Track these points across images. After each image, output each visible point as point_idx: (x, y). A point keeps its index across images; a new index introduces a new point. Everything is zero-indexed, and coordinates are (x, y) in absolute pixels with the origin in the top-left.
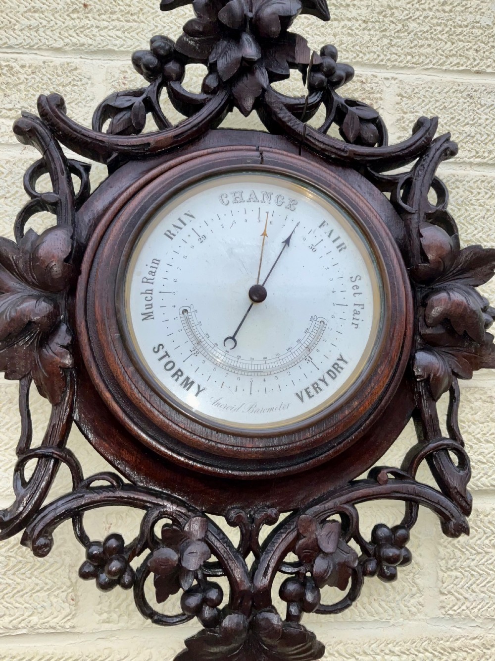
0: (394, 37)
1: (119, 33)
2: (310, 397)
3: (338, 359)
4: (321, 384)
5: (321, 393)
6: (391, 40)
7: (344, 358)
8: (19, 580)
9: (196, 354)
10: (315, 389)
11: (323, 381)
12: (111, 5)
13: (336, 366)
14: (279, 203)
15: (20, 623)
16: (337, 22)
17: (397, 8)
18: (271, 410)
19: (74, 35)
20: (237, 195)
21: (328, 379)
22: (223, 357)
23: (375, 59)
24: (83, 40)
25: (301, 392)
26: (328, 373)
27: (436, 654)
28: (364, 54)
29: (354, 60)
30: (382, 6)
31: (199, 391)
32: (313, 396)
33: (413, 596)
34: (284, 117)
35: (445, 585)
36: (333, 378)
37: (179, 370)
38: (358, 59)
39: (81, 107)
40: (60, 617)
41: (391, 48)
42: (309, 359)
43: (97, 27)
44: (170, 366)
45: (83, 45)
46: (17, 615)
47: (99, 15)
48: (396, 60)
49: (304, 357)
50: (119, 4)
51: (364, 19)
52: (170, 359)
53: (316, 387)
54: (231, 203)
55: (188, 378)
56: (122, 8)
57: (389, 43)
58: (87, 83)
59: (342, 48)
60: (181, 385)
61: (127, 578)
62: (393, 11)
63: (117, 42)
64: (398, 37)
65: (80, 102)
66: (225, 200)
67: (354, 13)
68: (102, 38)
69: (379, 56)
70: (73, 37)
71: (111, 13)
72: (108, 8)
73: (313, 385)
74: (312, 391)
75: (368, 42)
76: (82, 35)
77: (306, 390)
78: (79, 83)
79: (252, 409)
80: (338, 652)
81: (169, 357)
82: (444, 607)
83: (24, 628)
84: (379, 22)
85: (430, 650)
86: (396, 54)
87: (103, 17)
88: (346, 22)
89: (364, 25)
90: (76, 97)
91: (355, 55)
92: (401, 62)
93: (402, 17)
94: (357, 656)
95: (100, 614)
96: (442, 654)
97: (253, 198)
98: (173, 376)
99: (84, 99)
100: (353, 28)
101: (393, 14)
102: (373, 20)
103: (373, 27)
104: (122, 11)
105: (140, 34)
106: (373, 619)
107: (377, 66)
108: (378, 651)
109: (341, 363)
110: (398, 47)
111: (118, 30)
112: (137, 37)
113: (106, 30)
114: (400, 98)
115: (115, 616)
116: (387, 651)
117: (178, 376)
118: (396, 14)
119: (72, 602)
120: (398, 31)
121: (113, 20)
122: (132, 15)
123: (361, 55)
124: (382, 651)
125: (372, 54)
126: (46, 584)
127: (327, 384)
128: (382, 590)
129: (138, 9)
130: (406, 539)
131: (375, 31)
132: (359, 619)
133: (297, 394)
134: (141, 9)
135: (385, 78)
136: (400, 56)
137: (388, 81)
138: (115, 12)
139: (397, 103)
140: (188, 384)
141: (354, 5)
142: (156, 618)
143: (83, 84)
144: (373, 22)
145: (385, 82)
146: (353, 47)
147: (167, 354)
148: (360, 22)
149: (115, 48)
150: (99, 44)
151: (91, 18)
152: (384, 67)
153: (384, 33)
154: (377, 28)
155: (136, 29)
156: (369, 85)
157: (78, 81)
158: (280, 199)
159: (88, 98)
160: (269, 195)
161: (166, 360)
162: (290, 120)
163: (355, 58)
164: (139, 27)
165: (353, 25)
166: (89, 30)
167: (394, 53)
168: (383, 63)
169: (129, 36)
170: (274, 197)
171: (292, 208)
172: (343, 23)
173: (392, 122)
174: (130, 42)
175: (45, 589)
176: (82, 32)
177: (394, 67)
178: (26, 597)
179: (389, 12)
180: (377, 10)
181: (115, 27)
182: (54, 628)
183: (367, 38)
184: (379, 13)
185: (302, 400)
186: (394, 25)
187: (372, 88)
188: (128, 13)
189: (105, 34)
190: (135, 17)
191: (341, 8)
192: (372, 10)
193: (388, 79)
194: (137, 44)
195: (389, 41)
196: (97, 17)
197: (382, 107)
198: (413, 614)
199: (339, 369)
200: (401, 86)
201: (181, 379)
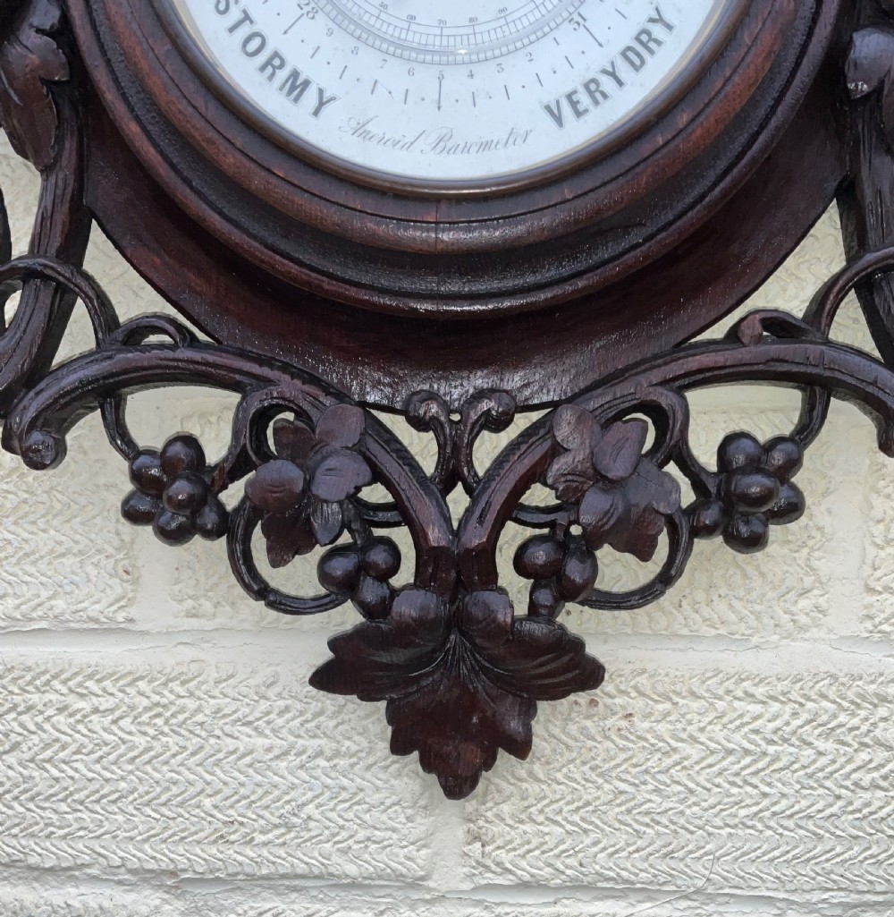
2: (579, 114)
3: (652, 20)
4: (607, 84)
5: (606, 105)
7: (667, 17)
8: (26, 535)
9: (311, 15)
10: (590, 93)
11: (613, 75)
13: (644, 38)
15: (34, 609)
18: (485, 146)
21: (624, 70)
22: (373, 19)
25: (558, 102)
26: (624, 54)
27: (846, 704)
31: (321, 104)
32: (586, 111)
33: (805, 592)
35: (878, 574)
36: (637, 69)
37: (276, 54)
40: (105, 602)
42: (579, 22)
44: (254, 44)
46: (28, 595)
49: (565, 14)
52: (255, 28)
53: (592, 88)
55: (295, 74)
60: (281, 89)
61: (210, 518)
73: (586, 86)
74: (584, 100)
77: (569, 97)
79: (442, 144)
80: (635, 688)
81: (252, 22)
82: (870, 617)
83: (41, 618)
85: (832, 696)
94: (676, 699)
95: (180, 601)
96: (858, 706)
98: (263, 68)
106: (713, 632)
108: (721, 692)
109: (658, 31)
115: (207, 606)
116: (740, 694)
117: (274, 67)
119: (125, 577)
124: (728, 692)
126: (76, 542)
127: (620, 83)
128: (738, 579)
130: (794, 464)
132: (685, 631)
133: (548, 108)
140: (296, 86)
142: (272, 598)
147: (247, 17)
161: (245, 30)
175: (75, 551)
178: (42, 565)
182: (96, 621)
185: (559, 120)
198: (803, 629)
199: (652, 45)
201: (282, 75)
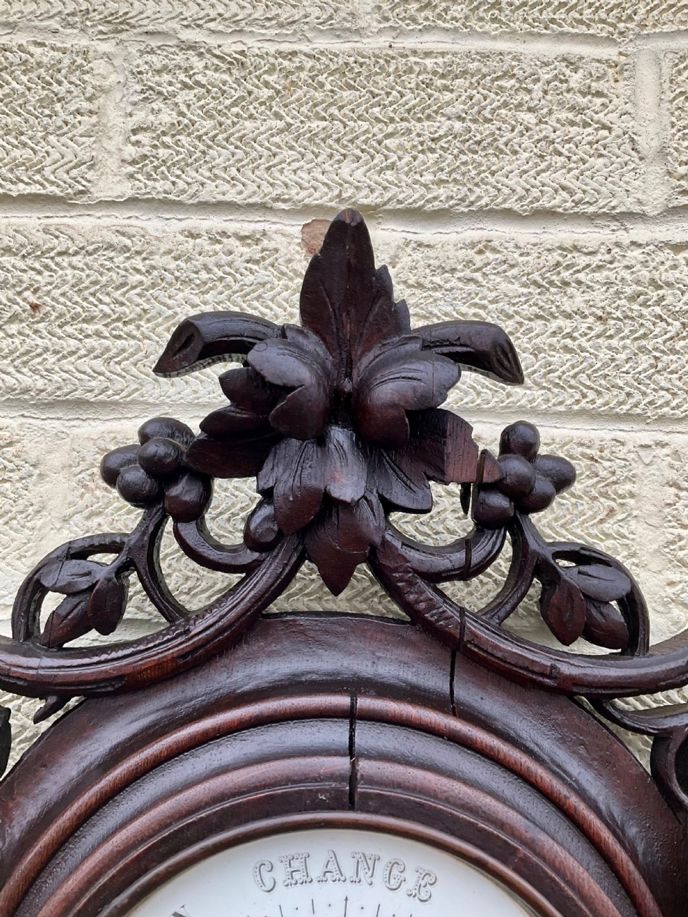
0: (663, 352)
1: (98, 364)
6: (656, 358)
12: (85, 304)
14: (394, 883)
16: (541, 322)
17: (669, 285)
19: (11, 369)
20: (296, 864)
23: (620, 403)
24: (27, 380)
28: (599, 393)
29: (576, 407)
30: (638, 283)
34: (417, 602)
38: (583, 403)
39: (16, 531)
41: (656, 376)
43: (56, 352)
45: (26, 391)
47: (60, 327)
48: (667, 404)
50: (100, 301)
51: (600, 313)
54: (280, 886)
56: (106, 309)
57: (652, 366)
58: (31, 476)
59: (551, 382)
62: (661, 292)
63: (93, 383)
64: (673, 351)
65: (15, 518)
66: (267, 877)
67: (579, 300)
68: (66, 376)
69: (629, 395)
70: (8, 374)
71: (84, 321)
72: (79, 309)
75: (606, 365)
76: (25, 370)
78: (15, 476)
84: (632, 318)
86: (667, 390)
87: (68, 328)
88: (561, 322)
89: (599, 328)
90: (7, 507)
91: (578, 396)
92: (678, 407)
93: (680, 304)
97: (333, 873)
99: (21, 512)
100: (575, 334)
101: (662, 298)
102: (619, 314)
103: (619, 330)
104: (106, 316)
105: (139, 364)
107: (627, 417)
110: (672, 372)
111: (96, 357)
112: (134, 370)
113: (72, 359)
114: (673, 490)
118: (669, 300)
120: (671, 338)
121: (87, 336)
122: (125, 323)
123: (591, 395)
125: (616, 391)
129: (138, 310)
131: (623, 338)
134: (145, 311)
135: (641, 446)
136: (674, 394)
137: (648, 451)
138: (93, 318)
139: (669, 505)
141: (579, 283)
143: (22, 478)
144: (618, 319)
145: (642, 453)
146: (574, 377)
148: (591, 319)
149: (90, 397)
150: (59, 388)
151: (45, 333)
152: (642, 418)
153: (644, 342)
154: (627, 331)
155: (132, 355)
156: (607, 464)
157: (12, 471)
158: (395, 872)
159: (31, 509)
160: (370, 863)
162: (429, 609)
163: (578, 402)
164: (138, 350)
165: (575, 329)
166: (39, 360)
167: (662, 389)
168: (638, 411)
169: (118, 369)
170: (381, 868)
171: (424, 896)
172: (554, 325)
173: (655, 546)
174: (119, 384)
176: (25, 363)
177: (662, 419)
179: (654, 295)
180: (629, 291)
181: (90, 351)
183: (604, 355)
184: (632, 299)
186: (663, 324)
187: (614, 473)
188: (118, 319)
189: (71, 368)
190: (131, 327)
191: (553, 290)
192: (617, 293)
193: (648, 446)
194: (134, 386)
195: (652, 361)
196: (59, 331)
197: (635, 513)
200: (677, 464)
